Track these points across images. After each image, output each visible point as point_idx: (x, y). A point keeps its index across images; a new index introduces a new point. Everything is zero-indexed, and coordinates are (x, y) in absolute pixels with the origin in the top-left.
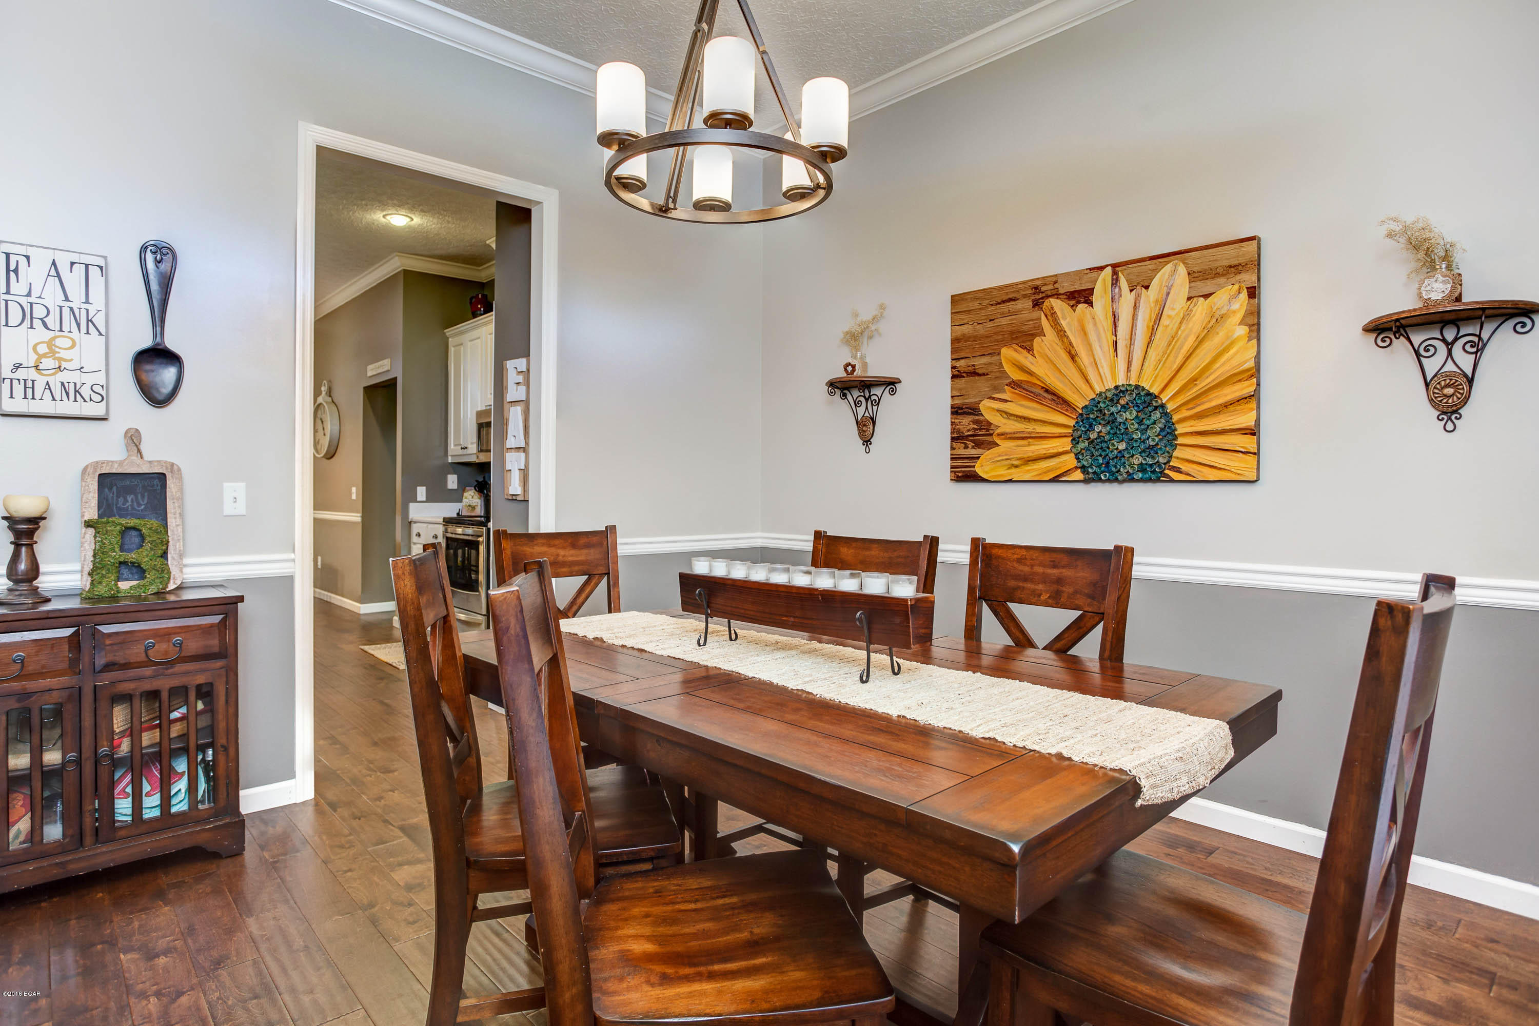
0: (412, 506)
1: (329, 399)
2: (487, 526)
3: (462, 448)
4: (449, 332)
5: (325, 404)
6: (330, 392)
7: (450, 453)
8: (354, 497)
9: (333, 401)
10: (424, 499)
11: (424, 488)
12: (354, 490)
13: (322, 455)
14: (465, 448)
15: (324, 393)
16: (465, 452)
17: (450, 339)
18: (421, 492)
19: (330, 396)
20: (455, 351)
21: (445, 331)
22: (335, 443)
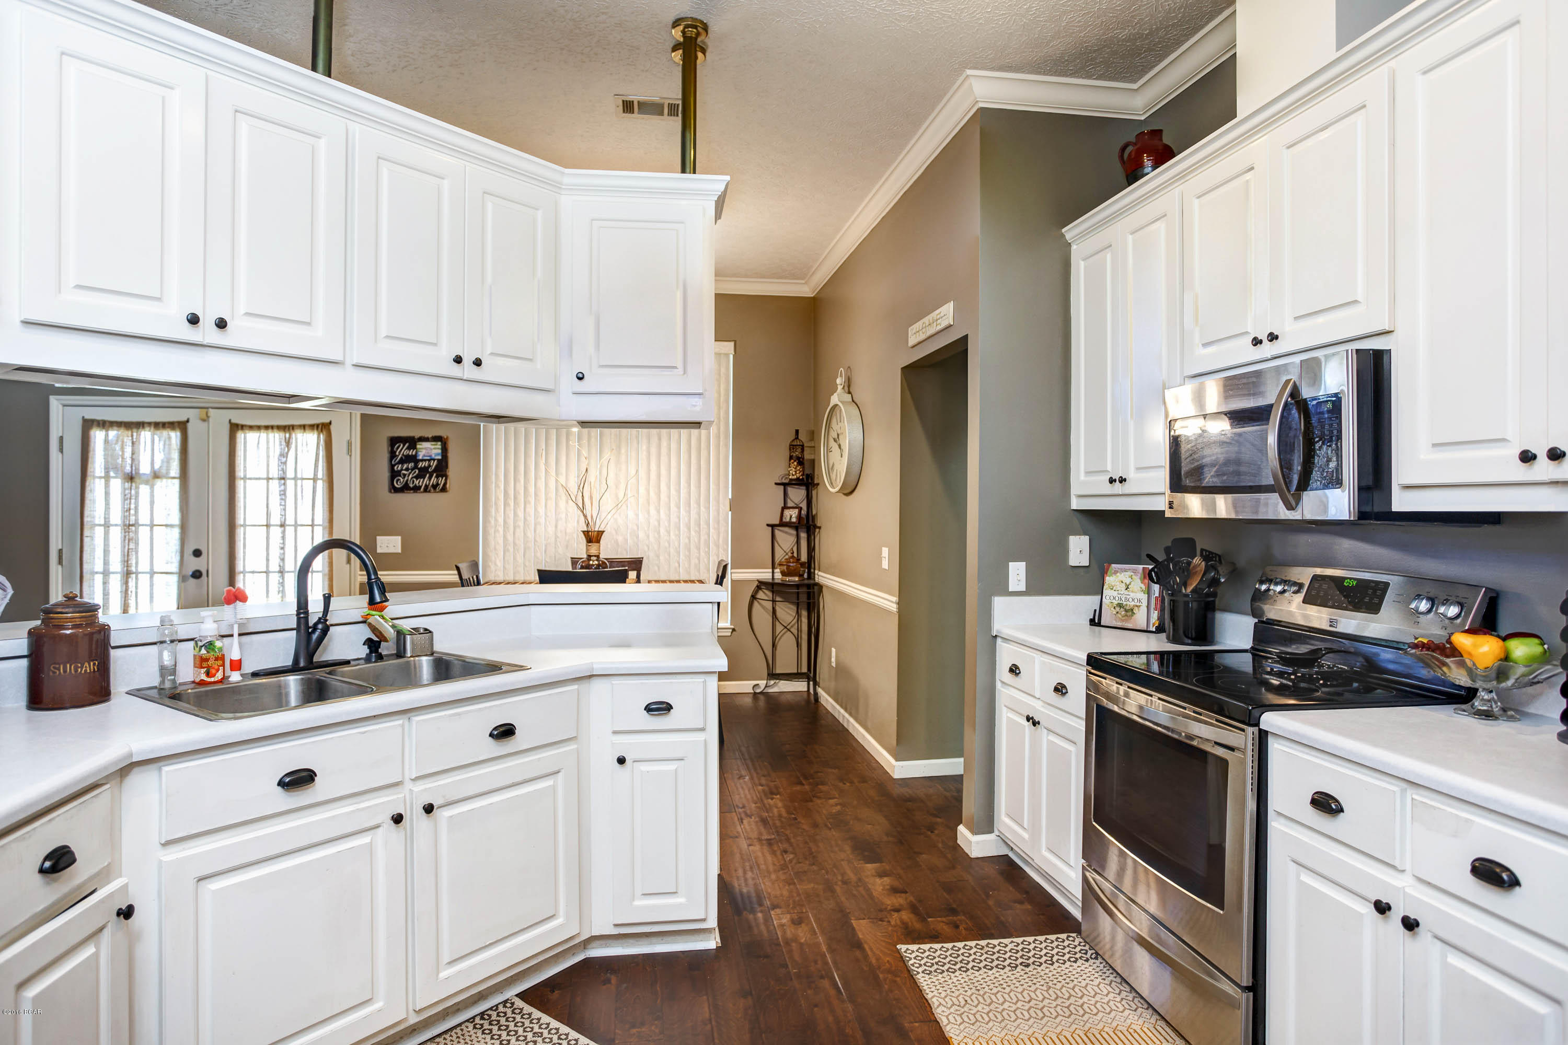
0: (999, 603)
1: (848, 398)
2: (1257, 724)
3: (1112, 481)
4: (1070, 232)
5: (841, 405)
6: (849, 386)
7: (1075, 490)
8: (885, 565)
9: (853, 401)
10: (1022, 587)
11: (1022, 565)
12: (885, 551)
13: (837, 489)
14: (1122, 480)
15: (840, 388)
16: (1118, 488)
17: (1074, 247)
18: (1017, 573)
19: (849, 392)
20: (1085, 267)
21: (1063, 230)
22: (856, 469)
